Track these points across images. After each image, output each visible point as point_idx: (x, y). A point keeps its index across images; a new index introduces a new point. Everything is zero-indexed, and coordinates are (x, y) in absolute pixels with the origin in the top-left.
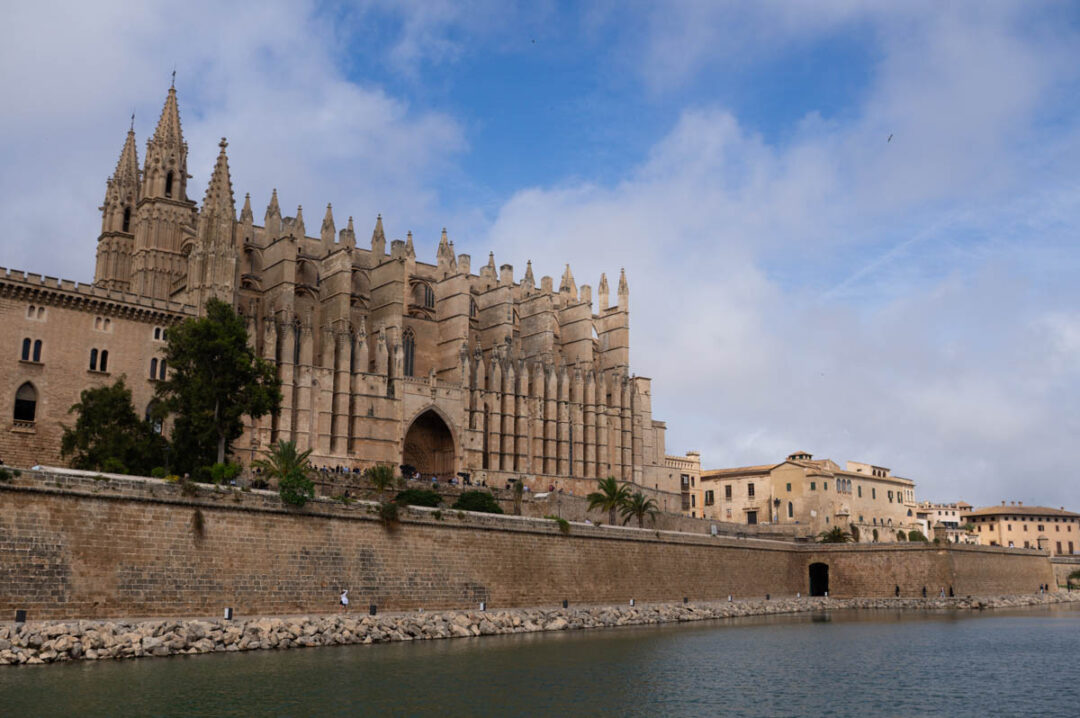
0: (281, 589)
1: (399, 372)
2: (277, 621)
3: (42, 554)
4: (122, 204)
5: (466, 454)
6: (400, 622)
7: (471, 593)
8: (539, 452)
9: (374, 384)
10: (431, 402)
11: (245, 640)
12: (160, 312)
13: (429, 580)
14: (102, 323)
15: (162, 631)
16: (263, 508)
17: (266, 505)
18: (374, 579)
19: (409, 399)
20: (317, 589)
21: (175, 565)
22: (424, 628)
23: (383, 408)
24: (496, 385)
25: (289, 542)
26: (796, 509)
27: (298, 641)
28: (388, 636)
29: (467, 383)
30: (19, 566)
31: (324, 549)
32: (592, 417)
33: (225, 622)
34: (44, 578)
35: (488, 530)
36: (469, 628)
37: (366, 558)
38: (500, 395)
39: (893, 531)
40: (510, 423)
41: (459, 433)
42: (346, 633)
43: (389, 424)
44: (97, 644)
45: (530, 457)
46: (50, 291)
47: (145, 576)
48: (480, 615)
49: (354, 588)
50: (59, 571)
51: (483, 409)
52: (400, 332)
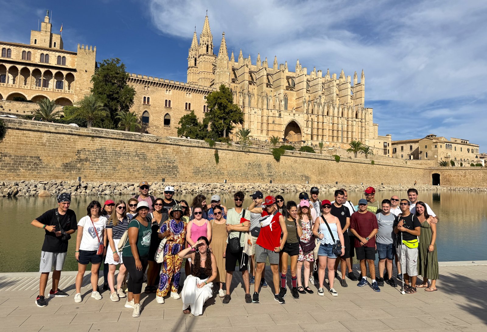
0: (242, 174)
1: (283, 108)
2: (240, 184)
3: (170, 163)
4: (194, 57)
5: (305, 135)
6: (279, 186)
7: (304, 178)
8: (331, 134)
9: (274, 113)
10: (293, 118)
11: (230, 189)
12: (205, 91)
13: (290, 173)
14: (188, 94)
15: (205, 185)
16: (236, 150)
17: (237, 149)
18: (271, 173)
19: (285, 117)
20: (253, 175)
21: (210, 166)
22: (287, 188)
23: (277, 120)
24: (315, 112)
25: (244, 160)
26: (428, 155)
27: (247, 190)
28: (276, 190)
29: (305, 112)
30: (163, 166)
31: (255, 163)
32: (350, 122)
33: (224, 184)
34: (170, 169)
35: (310, 158)
36: (302, 189)
37: (269, 166)
38: (317, 115)
39: (469, 163)
40: (320, 124)
41: (303, 128)
42: (262, 188)
43: (280, 126)
44: (185, 188)
45: (327, 136)
46: (172, 85)
47: (201, 169)
48: (307, 185)
49: (265, 175)
50: (175, 167)
51: (311, 120)
52: (283, 95)
